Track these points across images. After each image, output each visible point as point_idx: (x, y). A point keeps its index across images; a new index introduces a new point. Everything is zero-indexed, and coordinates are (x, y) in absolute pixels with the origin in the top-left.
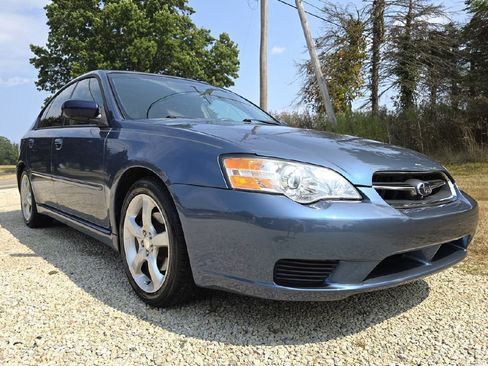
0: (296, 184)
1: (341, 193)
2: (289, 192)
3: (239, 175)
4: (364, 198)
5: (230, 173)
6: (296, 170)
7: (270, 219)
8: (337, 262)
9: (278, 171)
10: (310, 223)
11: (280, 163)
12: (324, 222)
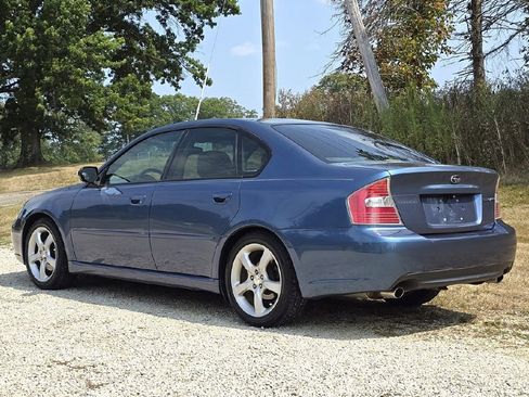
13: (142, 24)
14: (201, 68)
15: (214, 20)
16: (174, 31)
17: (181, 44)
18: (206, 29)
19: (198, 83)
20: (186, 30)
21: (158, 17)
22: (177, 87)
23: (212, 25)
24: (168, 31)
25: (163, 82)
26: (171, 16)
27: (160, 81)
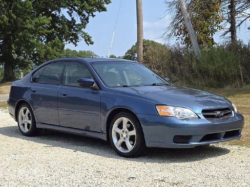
0: (179, 113)
1: (193, 116)
2: (177, 116)
3: (161, 111)
4: (199, 118)
5: (158, 110)
6: (179, 110)
7: (171, 124)
8: (192, 136)
9: (174, 110)
10: (183, 125)
11: (174, 108)
12: (187, 125)
13: (61, 15)
14: (88, 36)
15: (94, 13)
16: (75, 18)
17: (79, 25)
18: (90, 18)
19: (87, 43)
20: (81, 18)
21: (68, 12)
22: (76, 45)
23: (93, 16)
24: (73, 19)
25: (70, 43)
26: (74, 12)
27: (68, 42)
